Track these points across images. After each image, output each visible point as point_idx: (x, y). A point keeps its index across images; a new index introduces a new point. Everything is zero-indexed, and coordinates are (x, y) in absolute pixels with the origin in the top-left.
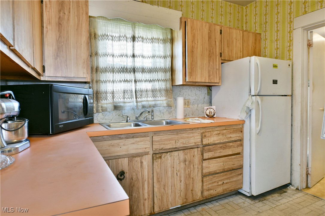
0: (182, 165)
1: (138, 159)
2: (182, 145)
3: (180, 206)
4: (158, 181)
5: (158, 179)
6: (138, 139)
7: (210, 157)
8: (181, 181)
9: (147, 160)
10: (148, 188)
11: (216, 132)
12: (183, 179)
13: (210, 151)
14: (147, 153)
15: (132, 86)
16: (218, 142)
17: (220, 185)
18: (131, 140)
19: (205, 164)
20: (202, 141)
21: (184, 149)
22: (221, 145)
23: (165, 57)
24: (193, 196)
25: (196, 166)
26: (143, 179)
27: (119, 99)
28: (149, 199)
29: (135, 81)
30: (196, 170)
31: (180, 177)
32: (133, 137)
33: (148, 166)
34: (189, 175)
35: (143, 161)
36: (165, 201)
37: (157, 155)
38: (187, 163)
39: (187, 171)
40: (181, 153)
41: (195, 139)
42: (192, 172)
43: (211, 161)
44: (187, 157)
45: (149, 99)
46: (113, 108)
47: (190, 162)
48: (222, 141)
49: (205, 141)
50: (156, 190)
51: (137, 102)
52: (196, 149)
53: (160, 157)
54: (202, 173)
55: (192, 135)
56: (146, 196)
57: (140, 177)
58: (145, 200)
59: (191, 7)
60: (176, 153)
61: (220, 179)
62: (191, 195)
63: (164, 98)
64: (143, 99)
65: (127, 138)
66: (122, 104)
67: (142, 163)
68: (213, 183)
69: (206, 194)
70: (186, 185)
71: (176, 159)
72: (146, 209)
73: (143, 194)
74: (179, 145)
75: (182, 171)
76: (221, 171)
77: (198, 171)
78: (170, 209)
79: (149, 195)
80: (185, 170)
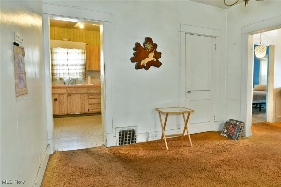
0: (80, 99)
1: (62, 95)
2: (79, 92)
3: (79, 113)
4: (70, 104)
5: (69, 103)
6: (62, 89)
7: (92, 97)
8: (79, 105)
9: (65, 96)
10: (66, 105)
11: (95, 89)
12: (80, 104)
13: (92, 95)
14: (66, 94)
15: (67, 71)
16: (96, 92)
17: (97, 109)
18: (59, 89)
19: (90, 100)
20: (88, 92)
21: (80, 94)
22: (97, 94)
23: (82, 60)
24: (84, 111)
25: (86, 100)
26: (64, 102)
27: (62, 77)
28: (66, 109)
29: (68, 69)
30: (86, 102)
31: (79, 103)
32: (60, 88)
33: (66, 98)
34: (83, 103)
35: (64, 96)
36: (73, 110)
37: (69, 95)
38: (81, 99)
39: (82, 102)
40: (79, 95)
41: (85, 90)
42: (84, 102)
43: (93, 99)
44: (81, 96)
45: (75, 76)
46: (59, 79)
47: (83, 98)
48: (97, 92)
49: (89, 92)
50: (69, 106)
51: (69, 77)
52: (85, 94)
53: (70, 96)
54: (88, 103)
55: (83, 89)
56: (65, 108)
57: (63, 101)
58: (65, 109)
59: (96, 38)
60: (77, 95)
61: (97, 106)
62: (84, 110)
63: (82, 76)
64: (72, 76)
65: (58, 88)
66: (63, 78)
67: (63, 97)
68: (94, 107)
69: (90, 111)
70: (82, 107)
71: (77, 97)
72: (65, 112)
73: (64, 107)
74: (78, 92)
75: (80, 101)
76: (98, 103)
77: (87, 102)
78: (75, 114)
79: (66, 108)
80: (81, 101)
